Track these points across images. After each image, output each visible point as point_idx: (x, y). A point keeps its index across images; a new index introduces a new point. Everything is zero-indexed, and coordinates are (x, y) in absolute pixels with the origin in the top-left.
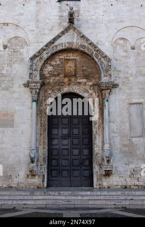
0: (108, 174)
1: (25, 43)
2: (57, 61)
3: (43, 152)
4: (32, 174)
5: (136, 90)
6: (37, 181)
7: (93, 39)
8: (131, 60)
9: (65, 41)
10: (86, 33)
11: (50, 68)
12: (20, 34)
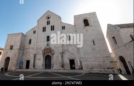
0: (53, 67)
1: (42, 48)
2: (46, 50)
3: (44, 64)
4: (43, 67)
5: (57, 54)
6: (43, 68)
7: (51, 47)
8: (57, 50)
9: (47, 48)
10: (50, 46)
11: (45, 51)
12: (42, 47)
